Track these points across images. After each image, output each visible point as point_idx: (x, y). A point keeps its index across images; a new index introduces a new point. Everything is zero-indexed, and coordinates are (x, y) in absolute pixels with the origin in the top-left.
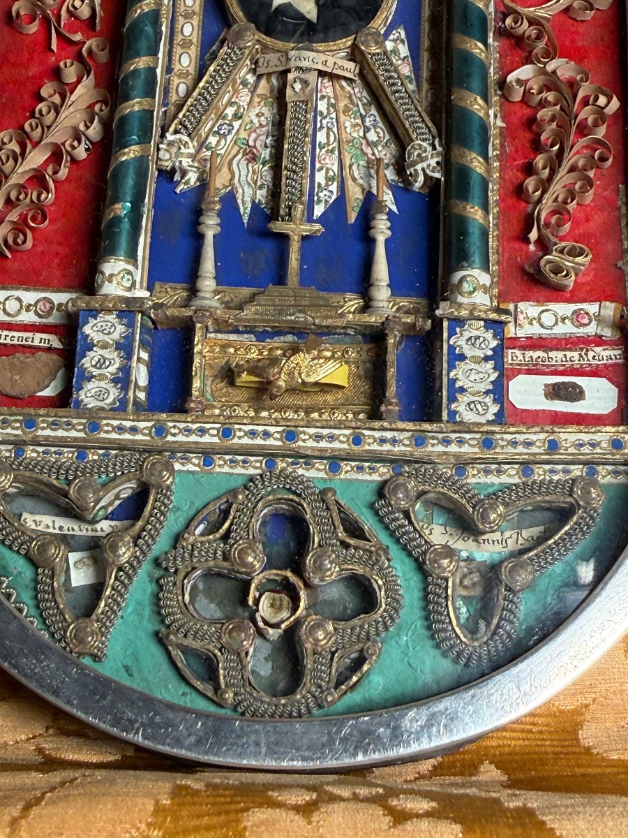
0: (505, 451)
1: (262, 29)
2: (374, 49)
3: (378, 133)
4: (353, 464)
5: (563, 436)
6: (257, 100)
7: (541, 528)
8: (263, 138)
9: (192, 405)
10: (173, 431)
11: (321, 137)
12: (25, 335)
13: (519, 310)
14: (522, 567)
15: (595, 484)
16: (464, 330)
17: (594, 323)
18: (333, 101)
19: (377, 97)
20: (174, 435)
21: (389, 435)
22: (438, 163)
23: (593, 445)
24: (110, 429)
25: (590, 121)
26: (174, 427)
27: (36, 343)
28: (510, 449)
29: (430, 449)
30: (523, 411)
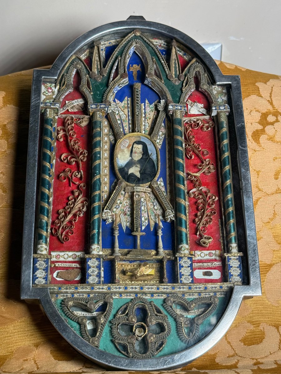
1: (126, 180)
2: (156, 186)
3: (157, 207)
4: (157, 294)
5: (208, 286)
6: (125, 198)
7: (204, 309)
8: (128, 209)
9: (116, 281)
10: (112, 288)
11: (143, 208)
12: (70, 264)
13: (195, 253)
14: (200, 319)
15: (216, 297)
16: (183, 260)
17: (214, 256)
18: (145, 198)
19: (156, 197)
20: (113, 289)
21: (166, 287)
22: (173, 216)
23: (215, 288)
24: (97, 288)
25: (211, 203)
26: (113, 287)
27: (73, 266)
28: (195, 289)
29: (176, 290)
30: (198, 279)
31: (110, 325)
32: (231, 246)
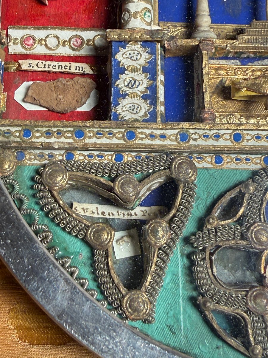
9: (206, 116)
10: (194, 136)
12: (63, 64)
20: (195, 140)
24: (144, 136)
26: (195, 133)
27: (73, 70)
31: (188, 250)
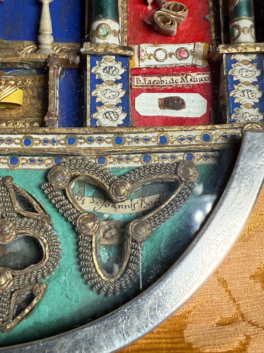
0: (131, 145)
4: (27, 158)
5: (170, 134)
7: (157, 196)
13: (141, 49)
14: (143, 225)
15: (192, 165)
16: (102, 63)
17: (191, 57)
21: (50, 137)
23: (190, 139)
28: (134, 144)
29: (79, 146)
30: (145, 117)
32: (238, 27)
